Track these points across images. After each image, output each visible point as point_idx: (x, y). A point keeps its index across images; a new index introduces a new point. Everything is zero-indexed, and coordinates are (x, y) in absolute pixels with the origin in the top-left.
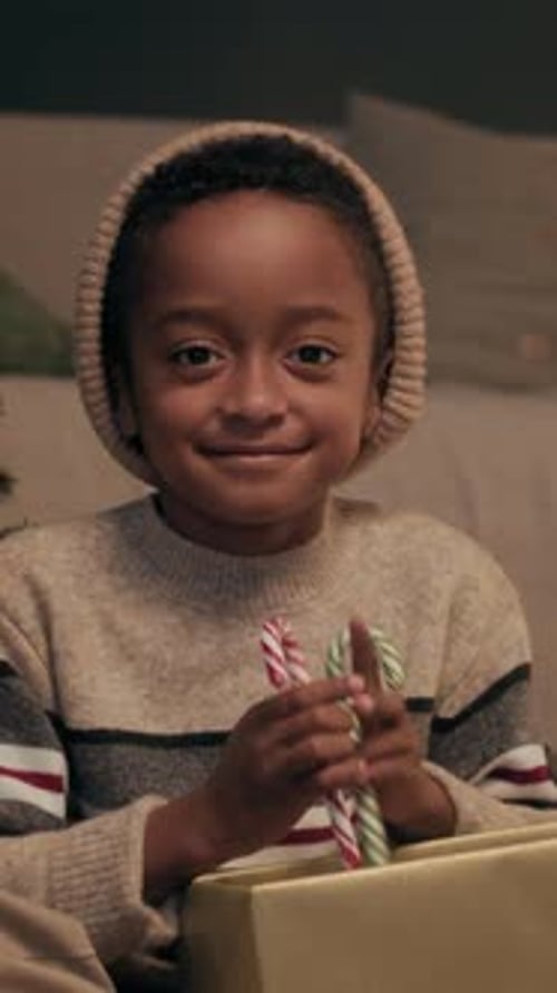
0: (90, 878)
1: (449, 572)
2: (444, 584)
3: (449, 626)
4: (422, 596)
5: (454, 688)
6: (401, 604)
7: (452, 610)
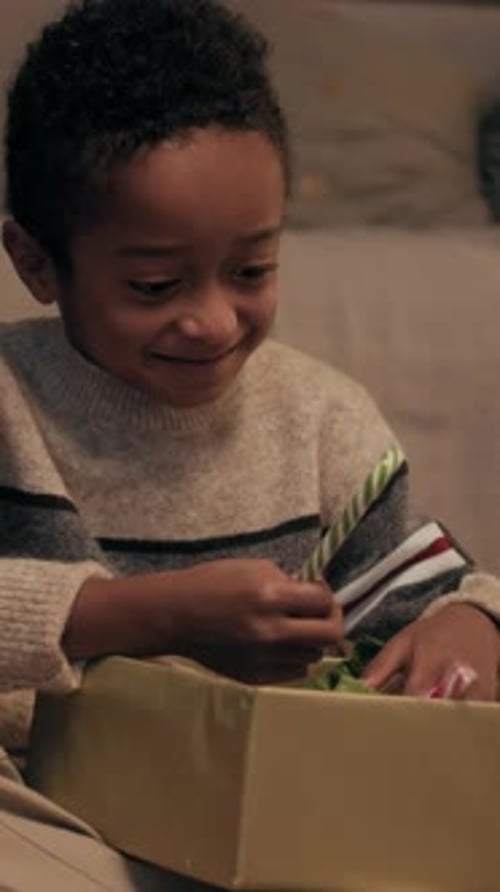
0: (17, 605)
1: (316, 397)
2: (312, 408)
3: (321, 446)
4: (292, 421)
5: (336, 500)
6: (271, 427)
7: (321, 434)
